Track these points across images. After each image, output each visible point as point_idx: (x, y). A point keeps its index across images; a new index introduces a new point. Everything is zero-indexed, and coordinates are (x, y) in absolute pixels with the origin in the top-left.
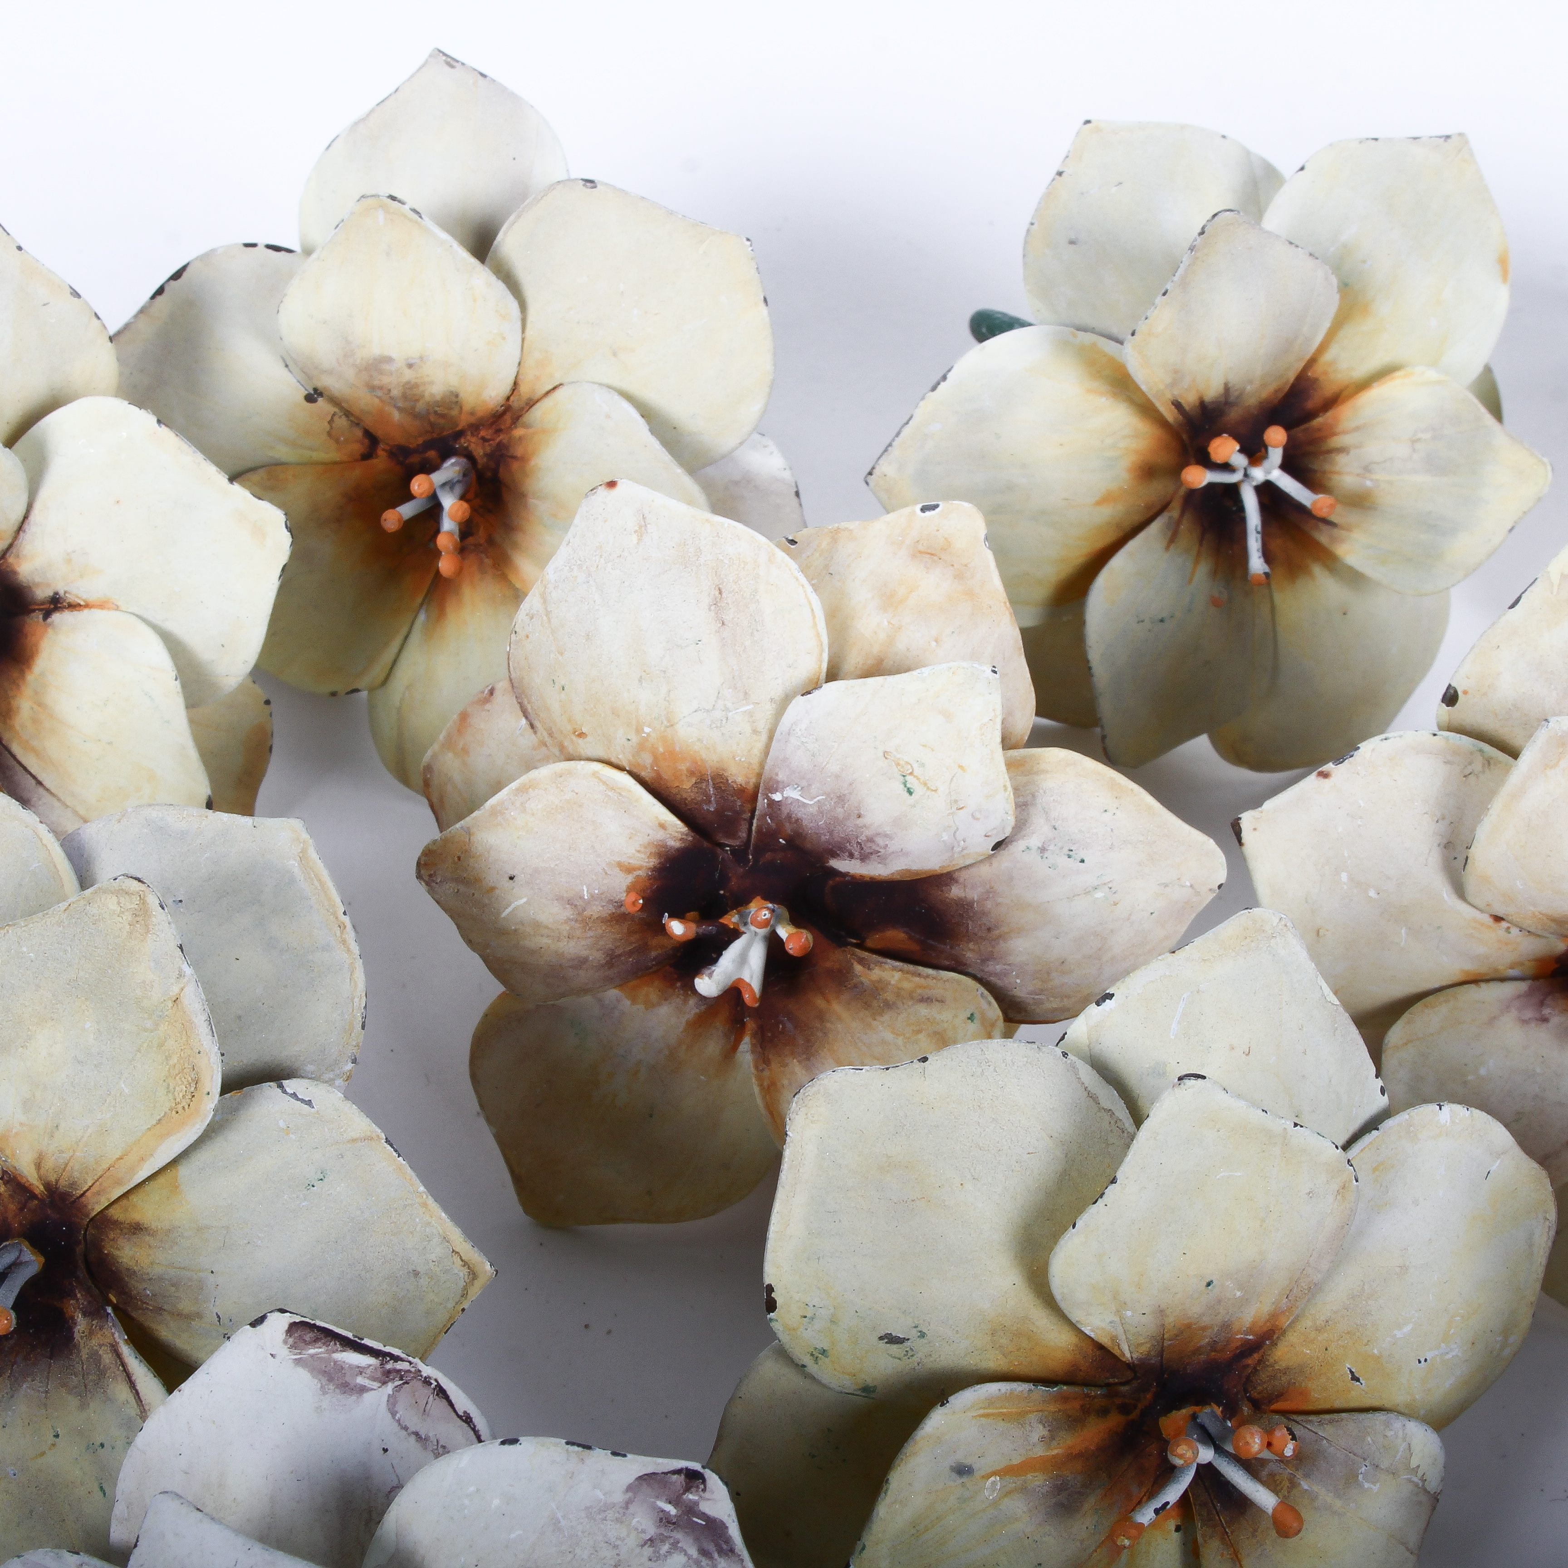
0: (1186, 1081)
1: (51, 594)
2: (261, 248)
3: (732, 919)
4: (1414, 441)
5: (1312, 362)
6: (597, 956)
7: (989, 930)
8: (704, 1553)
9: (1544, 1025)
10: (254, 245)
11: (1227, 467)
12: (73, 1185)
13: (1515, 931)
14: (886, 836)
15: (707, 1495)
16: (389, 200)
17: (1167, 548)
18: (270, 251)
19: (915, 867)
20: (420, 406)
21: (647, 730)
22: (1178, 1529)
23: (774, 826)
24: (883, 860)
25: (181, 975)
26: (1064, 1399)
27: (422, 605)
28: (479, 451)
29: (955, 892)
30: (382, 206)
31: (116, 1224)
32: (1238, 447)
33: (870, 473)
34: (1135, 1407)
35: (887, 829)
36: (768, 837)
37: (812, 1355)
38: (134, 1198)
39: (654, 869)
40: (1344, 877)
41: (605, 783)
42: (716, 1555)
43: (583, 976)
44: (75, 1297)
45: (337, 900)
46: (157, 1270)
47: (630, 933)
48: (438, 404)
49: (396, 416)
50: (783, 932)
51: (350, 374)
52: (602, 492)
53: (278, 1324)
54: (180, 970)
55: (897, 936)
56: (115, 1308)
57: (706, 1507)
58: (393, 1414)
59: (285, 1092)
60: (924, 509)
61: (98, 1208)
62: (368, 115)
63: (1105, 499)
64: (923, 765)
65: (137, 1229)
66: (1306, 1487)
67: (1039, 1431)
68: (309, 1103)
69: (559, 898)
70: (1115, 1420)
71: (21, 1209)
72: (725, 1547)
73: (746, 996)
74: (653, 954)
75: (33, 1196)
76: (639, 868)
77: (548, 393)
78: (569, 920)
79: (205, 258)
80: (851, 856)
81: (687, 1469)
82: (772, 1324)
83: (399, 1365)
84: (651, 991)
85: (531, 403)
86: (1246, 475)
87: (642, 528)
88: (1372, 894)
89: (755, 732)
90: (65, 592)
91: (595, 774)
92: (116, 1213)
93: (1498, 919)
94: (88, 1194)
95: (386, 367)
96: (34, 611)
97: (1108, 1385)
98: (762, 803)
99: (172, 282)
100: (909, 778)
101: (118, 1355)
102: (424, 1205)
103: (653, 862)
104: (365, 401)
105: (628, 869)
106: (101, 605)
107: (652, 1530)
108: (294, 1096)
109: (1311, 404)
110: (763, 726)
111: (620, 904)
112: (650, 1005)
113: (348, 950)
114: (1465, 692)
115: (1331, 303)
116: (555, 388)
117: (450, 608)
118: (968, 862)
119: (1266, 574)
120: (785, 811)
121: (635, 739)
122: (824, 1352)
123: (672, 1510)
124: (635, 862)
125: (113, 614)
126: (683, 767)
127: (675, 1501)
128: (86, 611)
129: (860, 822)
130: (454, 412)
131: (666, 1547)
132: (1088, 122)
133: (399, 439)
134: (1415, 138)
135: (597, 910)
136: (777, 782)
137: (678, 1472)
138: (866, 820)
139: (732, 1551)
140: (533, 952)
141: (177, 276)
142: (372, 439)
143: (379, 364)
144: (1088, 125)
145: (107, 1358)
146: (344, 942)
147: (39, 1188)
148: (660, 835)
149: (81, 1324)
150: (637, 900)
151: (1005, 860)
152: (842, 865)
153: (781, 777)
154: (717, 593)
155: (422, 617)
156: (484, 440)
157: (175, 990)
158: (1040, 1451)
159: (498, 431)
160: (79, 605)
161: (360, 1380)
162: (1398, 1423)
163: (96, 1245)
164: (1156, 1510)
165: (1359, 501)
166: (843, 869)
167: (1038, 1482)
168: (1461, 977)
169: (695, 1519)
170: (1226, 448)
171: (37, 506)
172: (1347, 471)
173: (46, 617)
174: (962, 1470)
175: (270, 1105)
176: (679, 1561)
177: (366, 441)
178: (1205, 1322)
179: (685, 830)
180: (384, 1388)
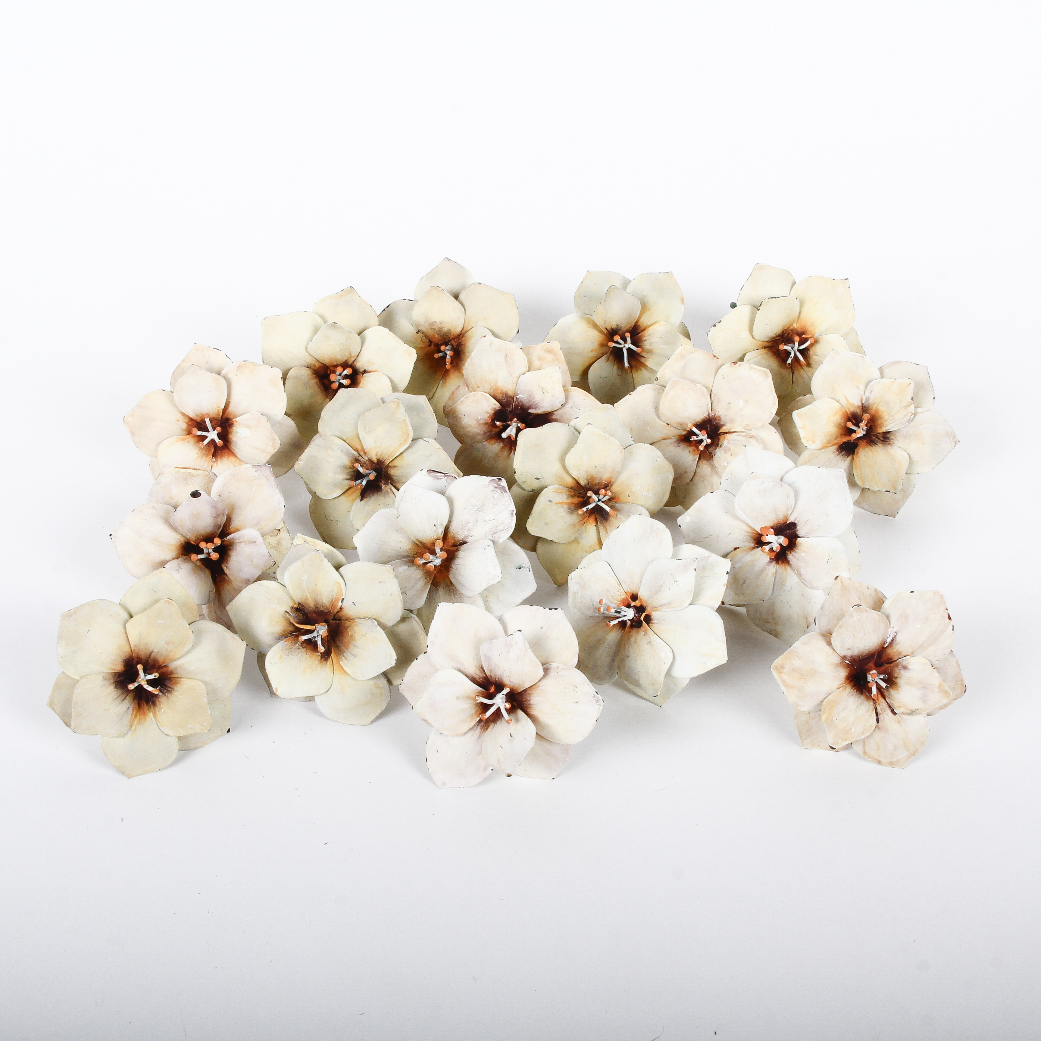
0: (588, 424)
1: (364, 370)
2: (407, 300)
3: (509, 422)
4: (661, 338)
5: (637, 322)
6: (482, 433)
8: (502, 493)
9: (679, 448)
11: (618, 343)
12: (383, 458)
13: (672, 427)
14: (539, 403)
15: (502, 482)
16: (437, 287)
17: (607, 362)
19: (546, 410)
20: (442, 333)
21: (492, 384)
22: (595, 526)
23: (518, 404)
24: (539, 409)
25: (405, 416)
26: (570, 491)
27: (441, 379)
28: (454, 344)
29: (554, 417)
30: (436, 288)
32: (620, 338)
34: (585, 497)
35: (540, 402)
36: (516, 406)
37: (523, 483)
38: (395, 461)
39: (493, 413)
40: (636, 416)
41: (482, 396)
42: (504, 492)
43: (479, 438)
44: (382, 482)
45: (432, 410)
46: (398, 474)
47: (489, 427)
48: (446, 332)
49: (437, 336)
50: (519, 425)
51: (427, 326)
52: (483, 338)
53: (425, 470)
54: (405, 415)
56: (390, 483)
57: (502, 484)
58: (446, 481)
60: (548, 343)
61: (387, 463)
62: (430, 272)
63: (592, 351)
64: (546, 387)
65: (395, 467)
66: (619, 516)
67: (565, 497)
68: (428, 442)
69: (474, 419)
70: (581, 499)
71: (371, 466)
73: (512, 438)
74: (493, 433)
75: (374, 463)
76: (490, 413)
77: (470, 329)
78: (476, 424)
79: (394, 302)
80: (533, 408)
81: (499, 478)
82: (515, 477)
83: (447, 475)
84: (493, 442)
85: (467, 332)
86: (624, 346)
87: (491, 345)
88: (642, 420)
89: (513, 383)
90: (367, 369)
91: (481, 394)
92: (390, 465)
93: (668, 424)
94: (386, 460)
95: (435, 324)
96: (359, 374)
97: (579, 492)
98: (515, 398)
99: (387, 308)
100: (544, 390)
101: (391, 490)
102: (450, 461)
103: (493, 412)
104: (430, 332)
105: (488, 413)
106: (375, 371)
107: (493, 489)
108: (425, 441)
109: (639, 331)
110: (515, 382)
111: (486, 420)
112: (492, 445)
113: (434, 419)
114: (659, 378)
115: (640, 307)
117: (448, 379)
118: (556, 409)
119: (628, 367)
120: (519, 400)
121: (489, 386)
122: (525, 482)
123: (496, 485)
124: (490, 411)
125: (377, 373)
126: (499, 392)
127: (498, 483)
128: (372, 373)
129: (534, 400)
130: (450, 334)
131: (495, 492)
132: (588, 271)
133: (437, 342)
134: (660, 273)
135: (482, 422)
137: (497, 479)
138: (536, 399)
139: (506, 491)
140: (468, 432)
141: (388, 307)
142: (431, 342)
143: (433, 323)
144: (588, 272)
145: (389, 490)
147: (375, 461)
148: (494, 406)
149: (383, 486)
150: (490, 420)
151: (564, 409)
152: (531, 411)
153: (519, 393)
154: (505, 356)
155: (441, 381)
156: (456, 342)
157: (405, 419)
158: (566, 501)
159: (459, 340)
160: (370, 372)
161: (441, 478)
162: (639, 507)
163: (387, 471)
164: (587, 509)
165: (650, 352)
166: (531, 412)
167: (566, 506)
168: (662, 438)
169: (500, 487)
170: (617, 338)
171: (362, 350)
172: (647, 345)
173: (362, 375)
174: (550, 501)
175: (420, 443)
176: (498, 494)
177: (429, 343)
178: (596, 476)
179: (500, 405)
180: (445, 478)
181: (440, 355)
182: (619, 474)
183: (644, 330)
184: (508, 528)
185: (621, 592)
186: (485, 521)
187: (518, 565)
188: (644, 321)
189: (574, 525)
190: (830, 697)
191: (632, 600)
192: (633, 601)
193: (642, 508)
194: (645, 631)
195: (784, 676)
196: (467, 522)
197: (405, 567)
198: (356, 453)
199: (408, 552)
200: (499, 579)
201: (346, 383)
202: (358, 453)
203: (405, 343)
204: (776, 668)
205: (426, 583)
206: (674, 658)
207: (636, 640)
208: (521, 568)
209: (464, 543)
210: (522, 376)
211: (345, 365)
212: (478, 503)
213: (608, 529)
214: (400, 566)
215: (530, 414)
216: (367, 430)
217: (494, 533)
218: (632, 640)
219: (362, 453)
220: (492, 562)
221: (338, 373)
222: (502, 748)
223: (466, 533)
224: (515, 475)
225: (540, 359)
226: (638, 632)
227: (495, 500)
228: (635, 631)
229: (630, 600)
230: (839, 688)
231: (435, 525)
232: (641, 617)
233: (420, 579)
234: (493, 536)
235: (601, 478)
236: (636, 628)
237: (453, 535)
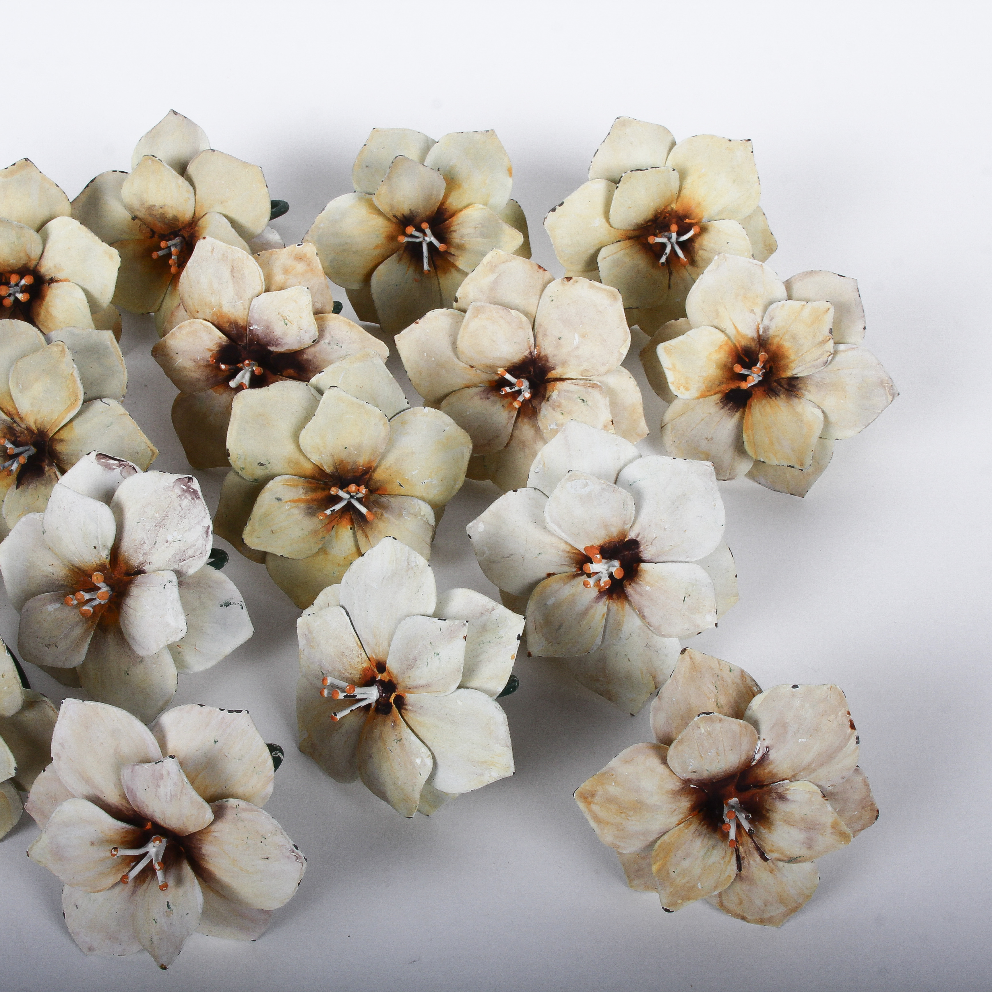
0: (332, 388)
1: (51, 278)
2: (118, 172)
3: (240, 365)
4: (476, 228)
5: (443, 203)
6: (203, 378)
7: (316, 368)
8: (193, 499)
9: (488, 400)
10: (116, 171)
11: (412, 236)
12: (44, 428)
13: (478, 371)
14: (281, 338)
15: (193, 483)
16: (152, 157)
17: (398, 263)
18: (121, 173)
19: (291, 348)
20: (166, 221)
21: (215, 309)
22: (351, 529)
23: (252, 337)
24: (281, 346)
25: (73, 367)
26: (310, 483)
27: (169, 285)
28: (186, 235)
29: (305, 357)
30: (150, 158)
31: (56, 439)
32: (414, 230)
33: (303, 240)
35: (282, 336)
36: (251, 341)
37: (240, 469)
38: (61, 432)
39: (218, 351)
40: (425, 354)
41: (203, 325)
42: (195, 499)
43: (200, 385)
44: (45, 461)
45: (121, 353)
46: (67, 452)
48: (171, 220)
49: (159, 224)
50: (256, 369)
51: (143, 210)
52: (202, 240)
53: (94, 454)
54: (73, 366)
55: (291, 371)
56: (56, 464)
57: (192, 486)
58: (121, 474)
59: (102, 402)
60: (298, 245)
61: (51, 435)
62: (152, 130)
63: (377, 247)
64: (289, 317)
65: (62, 440)
66: (386, 516)
67: (302, 491)
68: (108, 404)
69: (191, 359)
71: (31, 438)
72: (198, 497)
73: (244, 388)
74: (220, 378)
75: (34, 433)
76: (214, 350)
77: (204, 216)
78: (193, 366)
79: (100, 175)
80: (273, 345)
81: (188, 477)
82: (230, 460)
83: (124, 463)
84: (219, 390)
85: (199, 219)
86: (424, 239)
87: (213, 251)
88: (433, 359)
89: (245, 309)
90: (54, 277)
91: (201, 323)
92: (56, 437)
93: (472, 367)
94: (49, 431)
95: (154, 208)
96: (45, 283)
97: (325, 482)
98: (248, 330)
100: (286, 320)
101: (56, 475)
102: (140, 433)
103: (218, 349)
104: (149, 219)
105: (210, 351)
106: (65, 280)
107: (180, 493)
108: (105, 403)
109: (445, 217)
110: (246, 307)
111: (209, 361)
112: (220, 394)
113: (123, 366)
114: (460, 298)
115: (444, 184)
116: (205, 214)
118: (306, 347)
119: (428, 270)
120: (254, 332)
121: (212, 312)
122: (243, 468)
123: (185, 488)
124: (213, 348)
125: (69, 283)
126: (225, 320)
127: (185, 485)
128: (61, 283)
129: (274, 334)
130: (177, 223)
131: (183, 497)
132: (374, 128)
133: (161, 231)
134: (476, 132)
135: (201, 363)
136: (251, 323)
137: (186, 478)
138: (276, 333)
139: (199, 497)
140: (184, 377)
141: (92, 181)
142: (153, 232)
143: (152, 207)
144: (374, 130)
145: (53, 476)
146: (122, 364)
147: (35, 430)
148: (220, 341)
149: (47, 468)
150: (212, 361)
151: (318, 347)
152: (272, 348)
153: (252, 322)
154: (232, 268)
156: (188, 232)
157: (71, 371)
158: (302, 497)
159: (192, 229)
160: (59, 281)
161: (114, 467)
162: (416, 500)
163: (51, 447)
164: (331, 511)
165: (461, 247)
166: (272, 350)
167: (302, 505)
168: (463, 386)
169: (190, 490)
170: (410, 230)
171: (46, 250)
172: (456, 238)
173: (49, 285)
174: (279, 499)
175: (98, 405)
176: (187, 501)
177: (151, 232)
178: (347, 460)
179: (227, 339)
180: (120, 468)
181: (161, 253)
182: (383, 456)
183: (453, 215)
184: (202, 553)
185: (362, 659)
186: (167, 542)
187: (224, 602)
188: (454, 202)
189: (315, 532)
190: (666, 837)
191: (378, 671)
192: (379, 673)
193: (420, 502)
194: (394, 722)
195: (595, 808)
196: (141, 543)
197: (57, 606)
198: (8, 419)
199: (63, 580)
200: (183, 634)
201: (23, 298)
202: (11, 419)
203: (102, 241)
204: (583, 796)
205: (87, 630)
206: (435, 765)
207: (381, 732)
208: (229, 605)
209: (140, 572)
210: (255, 298)
211: (23, 271)
212: (157, 515)
213: (369, 535)
214: (50, 602)
215: (271, 352)
216: (21, 387)
217: (181, 561)
218: (377, 732)
219: (17, 419)
220: (173, 609)
221: (12, 283)
222: (156, 922)
223: (141, 558)
224: (229, 458)
225: (286, 271)
226: (385, 721)
227: (182, 509)
228: (381, 718)
229: (375, 670)
230: (679, 824)
231: (95, 547)
232: (391, 699)
233: (77, 624)
234: (180, 564)
235: (355, 463)
236: (382, 714)
237: (125, 559)
